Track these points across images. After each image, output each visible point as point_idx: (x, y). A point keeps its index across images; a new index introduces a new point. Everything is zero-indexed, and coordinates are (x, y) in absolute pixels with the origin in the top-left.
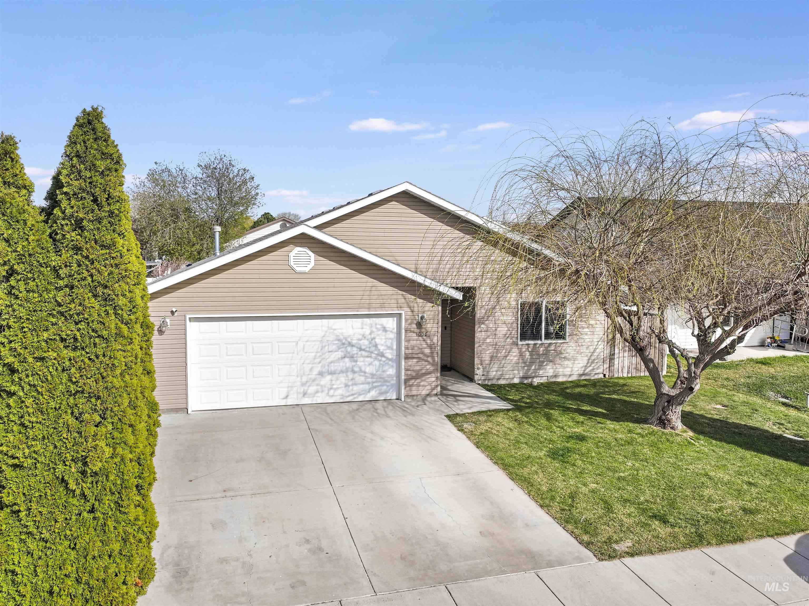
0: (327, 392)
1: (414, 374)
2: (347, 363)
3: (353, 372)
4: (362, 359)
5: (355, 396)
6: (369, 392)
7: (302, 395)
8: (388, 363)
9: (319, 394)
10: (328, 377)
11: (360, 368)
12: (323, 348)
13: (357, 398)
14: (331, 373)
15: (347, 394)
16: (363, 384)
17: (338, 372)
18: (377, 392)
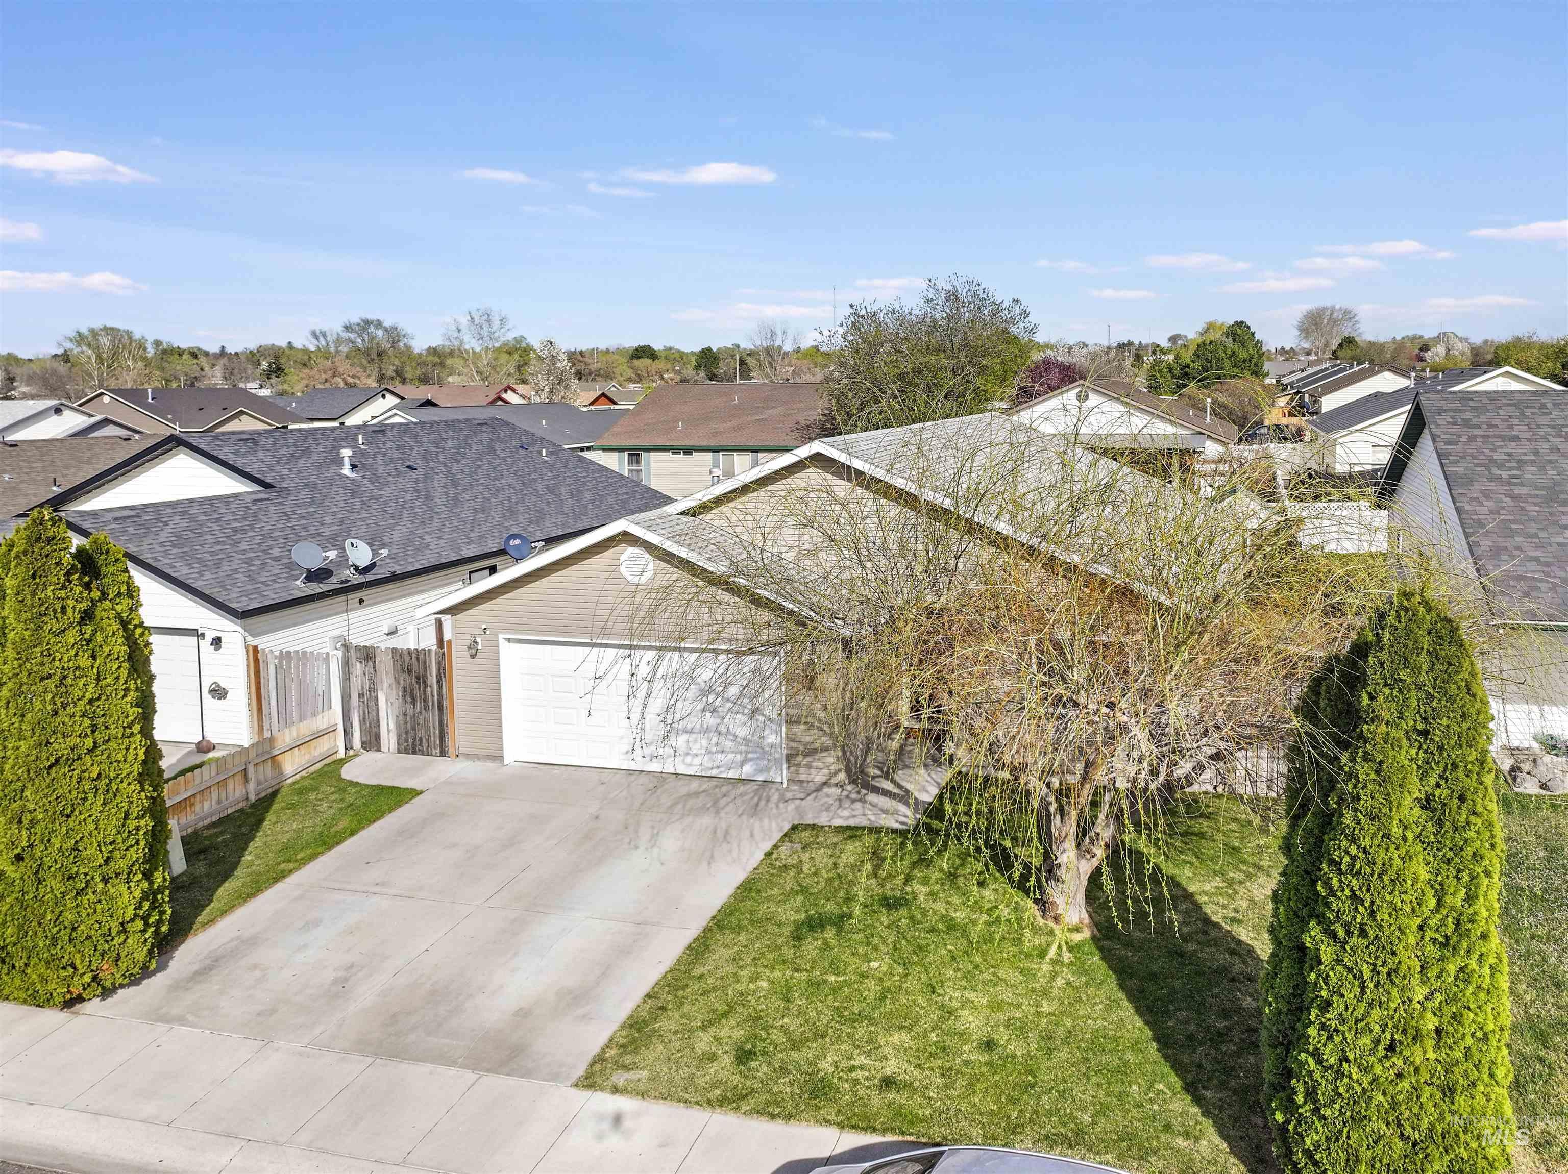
0: (682, 758)
1: (801, 748)
3: (719, 733)
4: (730, 716)
5: (722, 770)
6: (742, 766)
7: (649, 758)
9: (672, 760)
11: (728, 728)
13: (725, 772)
15: (711, 765)
16: (733, 752)
17: (696, 731)
18: (754, 768)
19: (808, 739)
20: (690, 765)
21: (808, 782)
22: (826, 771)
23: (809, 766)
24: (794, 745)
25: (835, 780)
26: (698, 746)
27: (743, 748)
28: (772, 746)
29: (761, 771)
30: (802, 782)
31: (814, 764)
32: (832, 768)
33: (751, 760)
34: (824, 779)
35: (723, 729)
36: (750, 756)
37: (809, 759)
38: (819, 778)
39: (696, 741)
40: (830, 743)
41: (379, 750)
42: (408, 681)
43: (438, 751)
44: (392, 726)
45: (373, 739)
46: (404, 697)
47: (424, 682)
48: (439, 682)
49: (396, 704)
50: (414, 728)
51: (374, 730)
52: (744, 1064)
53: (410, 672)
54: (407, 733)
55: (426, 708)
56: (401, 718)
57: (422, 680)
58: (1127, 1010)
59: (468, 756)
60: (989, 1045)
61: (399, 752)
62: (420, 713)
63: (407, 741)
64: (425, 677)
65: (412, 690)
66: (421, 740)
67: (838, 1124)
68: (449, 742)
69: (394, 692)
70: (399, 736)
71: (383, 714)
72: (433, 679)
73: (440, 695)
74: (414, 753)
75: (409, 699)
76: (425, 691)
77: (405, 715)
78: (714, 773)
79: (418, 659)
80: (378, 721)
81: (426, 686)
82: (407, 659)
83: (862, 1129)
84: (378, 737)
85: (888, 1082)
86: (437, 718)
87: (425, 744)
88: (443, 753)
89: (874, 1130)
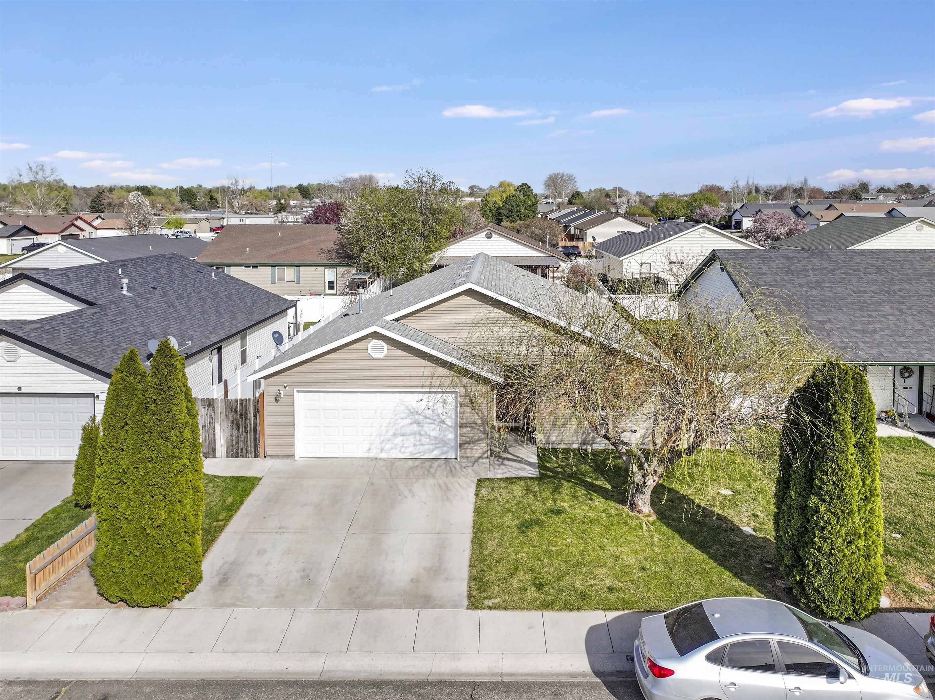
0: (399, 449)
1: (468, 439)
2: (415, 428)
3: (421, 435)
4: (427, 425)
5: (422, 454)
6: (433, 451)
7: (380, 451)
8: (448, 430)
9: (393, 451)
10: (400, 438)
11: (426, 432)
12: (396, 415)
13: (424, 455)
14: (403, 435)
15: (415, 452)
16: (428, 444)
17: (408, 434)
18: (440, 451)
19: (471, 435)
20: (404, 453)
21: (471, 457)
22: (481, 451)
23: (472, 449)
24: (464, 438)
25: (486, 455)
26: (408, 442)
27: (433, 442)
28: (449, 439)
29: (443, 453)
30: (468, 457)
31: (475, 448)
32: (484, 449)
33: (438, 448)
34: (480, 455)
35: (423, 433)
36: (438, 446)
37: (471, 445)
38: (477, 455)
39: (407, 440)
40: (483, 436)
41: (214, 456)
42: (235, 417)
43: (253, 455)
44: (223, 442)
45: (211, 451)
46: (232, 426)
47: (245, 417)
48: (255, 416)
49: (226, 430)
50: (238, 443)
51: (211, 446)
52: (542, 589)
53: (236, 411)
54: (233, 446)
55: (246, 432)
56: (229, 438)
57: (244, 415)
58: (691, 548)
59: (271, 457)
60: (643, 569)
61: (227, 457)
62: (242, 434)
63: (232, 450)
64: (246, 414)
65: (237, 422)
66: (242, 449)
67: (602, 609)
68: (260, 450)
69: (225, 424)
70: (228, 448)
71: (218, 437)
72: (251, 415)
73: (255, 423)
74: (236, 457)
75: (235, 427)
76: (245, 422)
77: (232, 436)
78: (416, 456)
79: (241, 404)
80: (215, 440)
81: (246, 419)
82: (235, 405)
83: (613, 609)
84: (214, 450)
85: (611, 590)
86: (253, 437)
87: (244, 451)
88: (256, 456)
89: (619, 609)
